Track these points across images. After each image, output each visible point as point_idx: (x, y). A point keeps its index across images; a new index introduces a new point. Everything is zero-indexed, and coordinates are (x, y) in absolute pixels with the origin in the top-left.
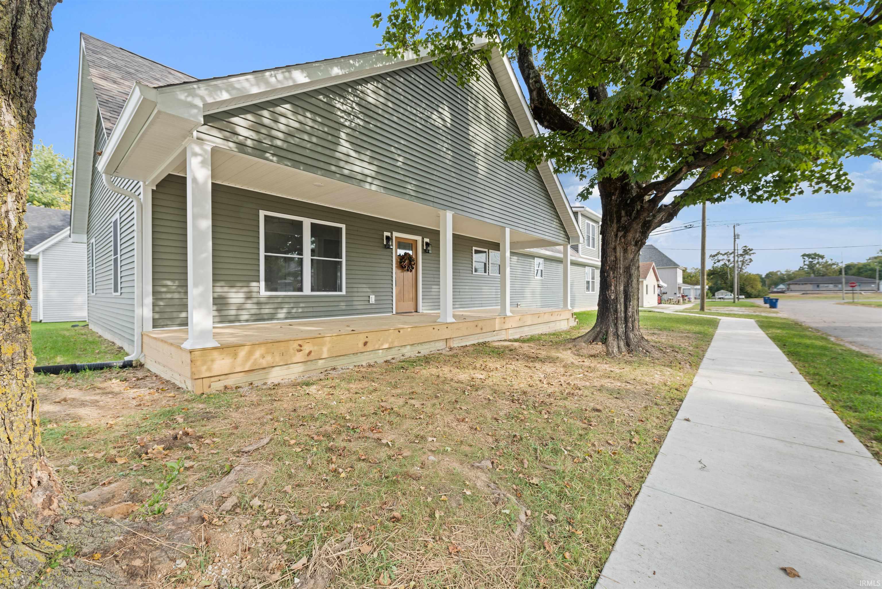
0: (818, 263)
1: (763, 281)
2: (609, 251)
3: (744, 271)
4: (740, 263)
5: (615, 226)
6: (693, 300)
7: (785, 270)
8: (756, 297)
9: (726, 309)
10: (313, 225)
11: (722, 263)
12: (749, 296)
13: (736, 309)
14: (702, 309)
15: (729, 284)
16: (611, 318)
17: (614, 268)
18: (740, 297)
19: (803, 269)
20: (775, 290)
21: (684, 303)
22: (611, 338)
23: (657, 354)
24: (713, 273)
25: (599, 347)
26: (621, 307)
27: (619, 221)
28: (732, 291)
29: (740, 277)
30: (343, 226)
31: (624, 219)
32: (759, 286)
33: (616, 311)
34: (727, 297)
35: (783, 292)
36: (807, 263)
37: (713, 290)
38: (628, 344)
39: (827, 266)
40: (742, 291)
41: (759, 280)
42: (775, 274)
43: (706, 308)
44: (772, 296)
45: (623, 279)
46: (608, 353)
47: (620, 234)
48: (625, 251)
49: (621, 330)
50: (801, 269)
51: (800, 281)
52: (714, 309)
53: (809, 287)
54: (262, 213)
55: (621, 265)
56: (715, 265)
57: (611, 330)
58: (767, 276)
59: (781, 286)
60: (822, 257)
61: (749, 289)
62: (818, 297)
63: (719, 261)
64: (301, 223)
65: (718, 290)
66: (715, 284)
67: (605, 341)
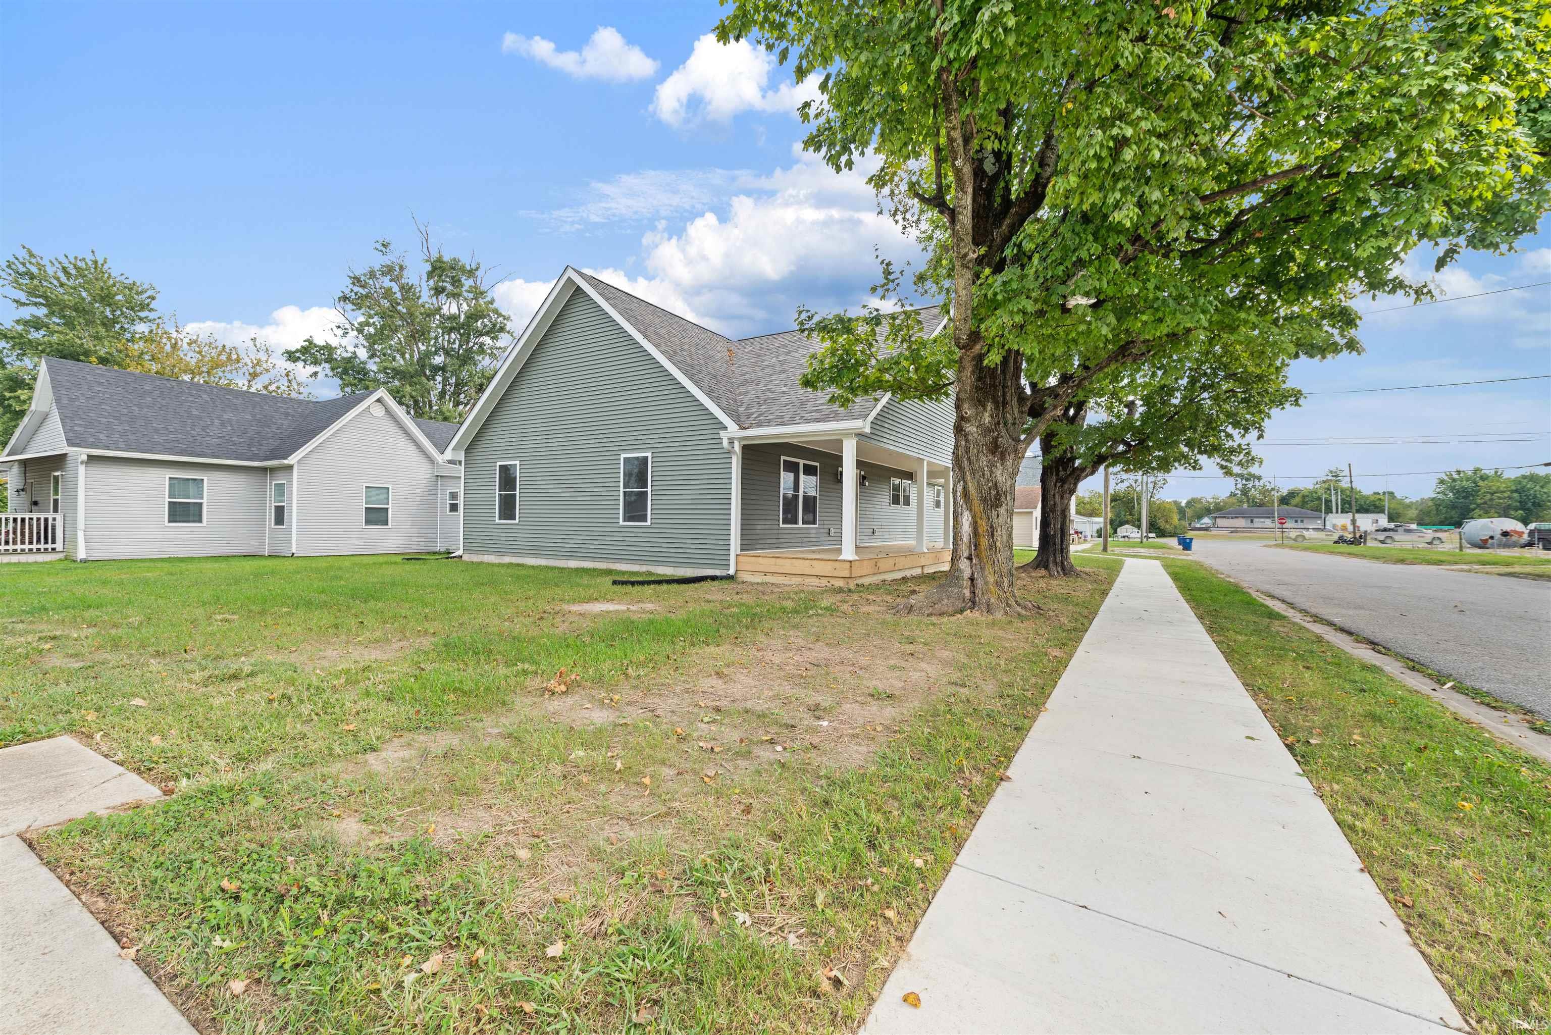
0: (1254, 486)
1: (1182, 511)
2: (1050, 496)
3: (1156, 497)
4: (1151, 486)
5: (1054, 477)
6: (1089, 538)
7: (1212, 495)
8: (1172, 536)
9: (1131, 550)
10: (805, 465)
11: (1126, 484)
12: (1162, 534)
13: (1143, 550)
14: (1105, 549)
15: (1136, 517)
16: (1051, 549)
17: (1053, 510)
18: (1151, 535)
19: (1235, 495)
20: (1198, 526)
21: (1079, 543)
22: (1051, 565)
23: (1084, 576)
24: (1114, 499)
25: (1043, 572)
26: (1058, 541)
27: (1057, 475)
28: (1139, 527)
29: (1150, 504)
30: (817, 464)
31: (1062, 473)
32: (1175, 519)
33: (1055, 544)
34: (1132, 535)
35: (1206, 529)
36: (1239, 486)
37: (1116, 524)
38: (1063, 569)
39: (1265, 492)
40: (1153, 527)
41: (1176, 510)
42: (1199, 501)
43: (1109, 549)
44: (1190, 534)
45: (1060, 520)
46: (1050, 575)
47: (1059, 484)
48: (1062, 497)
49: (1059, 558)
50: (1233, 495)
51: (1229, 513)
52: (1117, 550)
53: (1241, 523)
54: (783, 458)
55: (1059, 508)
56: (1118, 488)
57: (1051, 558)
58: (1189, 503)
59: (1206, 521)
60: (1259, 478)
61: (1161, 523)
62: (1250, 538)
63: (1122, 481)
64: (798, 464)
65: (1121, 524)
66: (1118, 515)
67: (1046, 567)
